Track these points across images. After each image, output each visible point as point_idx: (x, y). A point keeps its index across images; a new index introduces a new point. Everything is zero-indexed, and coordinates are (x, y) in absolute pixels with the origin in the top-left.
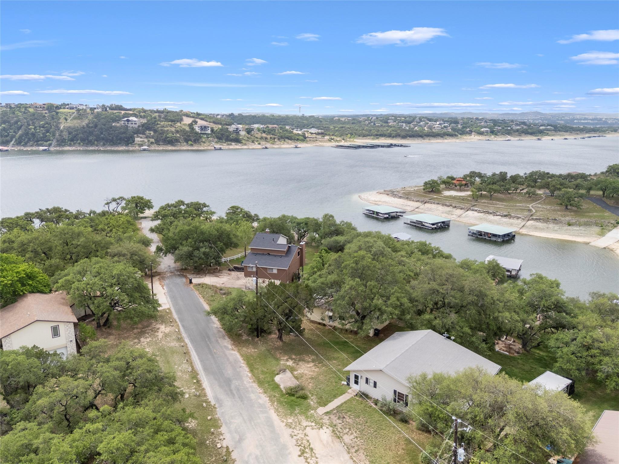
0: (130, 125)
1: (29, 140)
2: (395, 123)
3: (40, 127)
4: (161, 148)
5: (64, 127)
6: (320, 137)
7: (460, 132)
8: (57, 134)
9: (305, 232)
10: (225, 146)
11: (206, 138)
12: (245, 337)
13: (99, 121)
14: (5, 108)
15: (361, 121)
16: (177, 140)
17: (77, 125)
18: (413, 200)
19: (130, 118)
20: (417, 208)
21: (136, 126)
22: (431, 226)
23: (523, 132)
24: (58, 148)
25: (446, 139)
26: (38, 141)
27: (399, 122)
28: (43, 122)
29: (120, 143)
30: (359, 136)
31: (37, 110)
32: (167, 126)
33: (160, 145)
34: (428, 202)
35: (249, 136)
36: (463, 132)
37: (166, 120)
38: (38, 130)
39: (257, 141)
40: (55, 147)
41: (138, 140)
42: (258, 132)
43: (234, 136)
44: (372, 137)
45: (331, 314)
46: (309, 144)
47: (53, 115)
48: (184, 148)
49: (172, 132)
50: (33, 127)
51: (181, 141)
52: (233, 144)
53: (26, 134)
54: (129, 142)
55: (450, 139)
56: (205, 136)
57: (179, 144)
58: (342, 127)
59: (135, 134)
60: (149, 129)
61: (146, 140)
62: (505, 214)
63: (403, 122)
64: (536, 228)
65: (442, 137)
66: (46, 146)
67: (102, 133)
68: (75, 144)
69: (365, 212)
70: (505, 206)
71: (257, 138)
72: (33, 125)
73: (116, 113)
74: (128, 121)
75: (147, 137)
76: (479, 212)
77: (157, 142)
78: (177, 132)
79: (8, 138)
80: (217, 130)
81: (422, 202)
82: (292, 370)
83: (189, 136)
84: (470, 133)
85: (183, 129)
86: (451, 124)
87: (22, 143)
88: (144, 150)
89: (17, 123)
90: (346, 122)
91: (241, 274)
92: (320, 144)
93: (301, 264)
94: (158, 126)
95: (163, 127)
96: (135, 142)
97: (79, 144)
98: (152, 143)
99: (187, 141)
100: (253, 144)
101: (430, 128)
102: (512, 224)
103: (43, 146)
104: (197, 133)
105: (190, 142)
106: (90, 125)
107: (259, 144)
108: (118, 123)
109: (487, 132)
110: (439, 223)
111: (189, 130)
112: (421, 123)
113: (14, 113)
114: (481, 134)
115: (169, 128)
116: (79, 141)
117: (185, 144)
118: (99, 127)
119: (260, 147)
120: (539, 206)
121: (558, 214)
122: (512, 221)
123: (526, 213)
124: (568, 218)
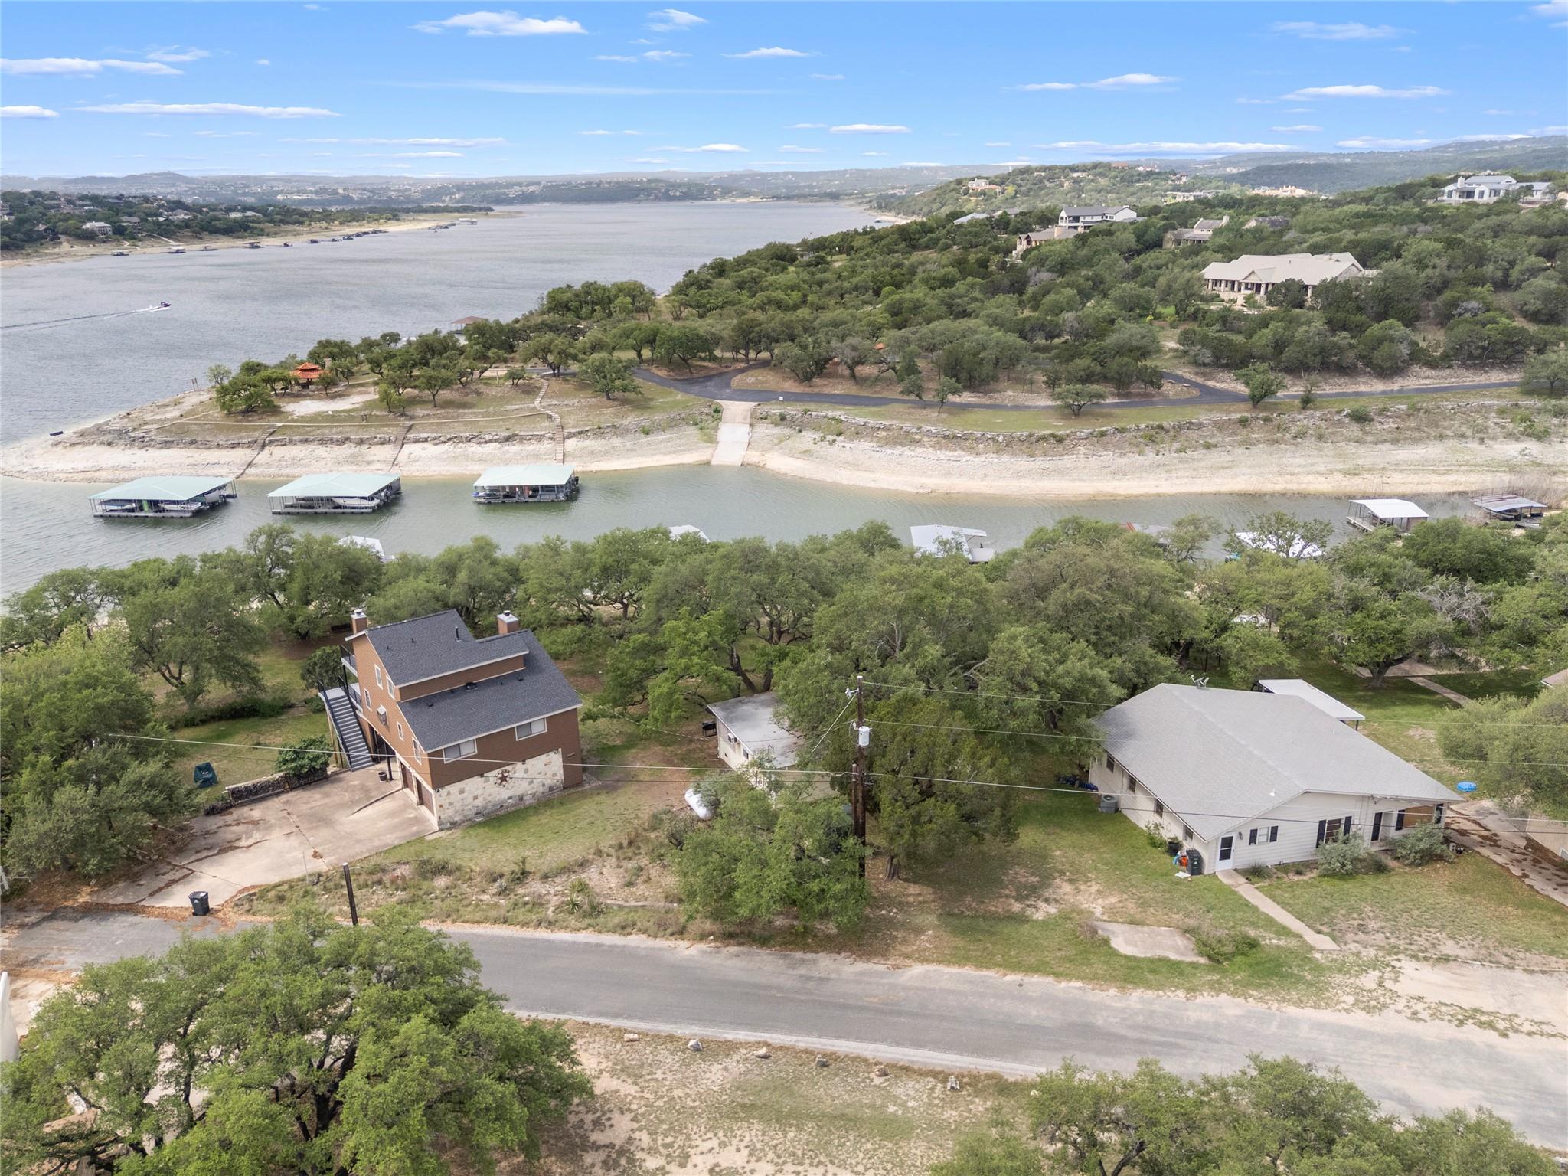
18: (219, 446)
20: (249, 465)
22: (366, 503)
34: (271, 442)
64: (595, 453)
69: (100, 510)
70: (484, 415)
76: (437, 441)
81: (250, 445)
109: (103, 231)
110: (381, 490)
114: (90, 237)
120: (554, 402)
121: (607, 414)
122: (531, 447)
123: (546, 424)
124: (631, 419)
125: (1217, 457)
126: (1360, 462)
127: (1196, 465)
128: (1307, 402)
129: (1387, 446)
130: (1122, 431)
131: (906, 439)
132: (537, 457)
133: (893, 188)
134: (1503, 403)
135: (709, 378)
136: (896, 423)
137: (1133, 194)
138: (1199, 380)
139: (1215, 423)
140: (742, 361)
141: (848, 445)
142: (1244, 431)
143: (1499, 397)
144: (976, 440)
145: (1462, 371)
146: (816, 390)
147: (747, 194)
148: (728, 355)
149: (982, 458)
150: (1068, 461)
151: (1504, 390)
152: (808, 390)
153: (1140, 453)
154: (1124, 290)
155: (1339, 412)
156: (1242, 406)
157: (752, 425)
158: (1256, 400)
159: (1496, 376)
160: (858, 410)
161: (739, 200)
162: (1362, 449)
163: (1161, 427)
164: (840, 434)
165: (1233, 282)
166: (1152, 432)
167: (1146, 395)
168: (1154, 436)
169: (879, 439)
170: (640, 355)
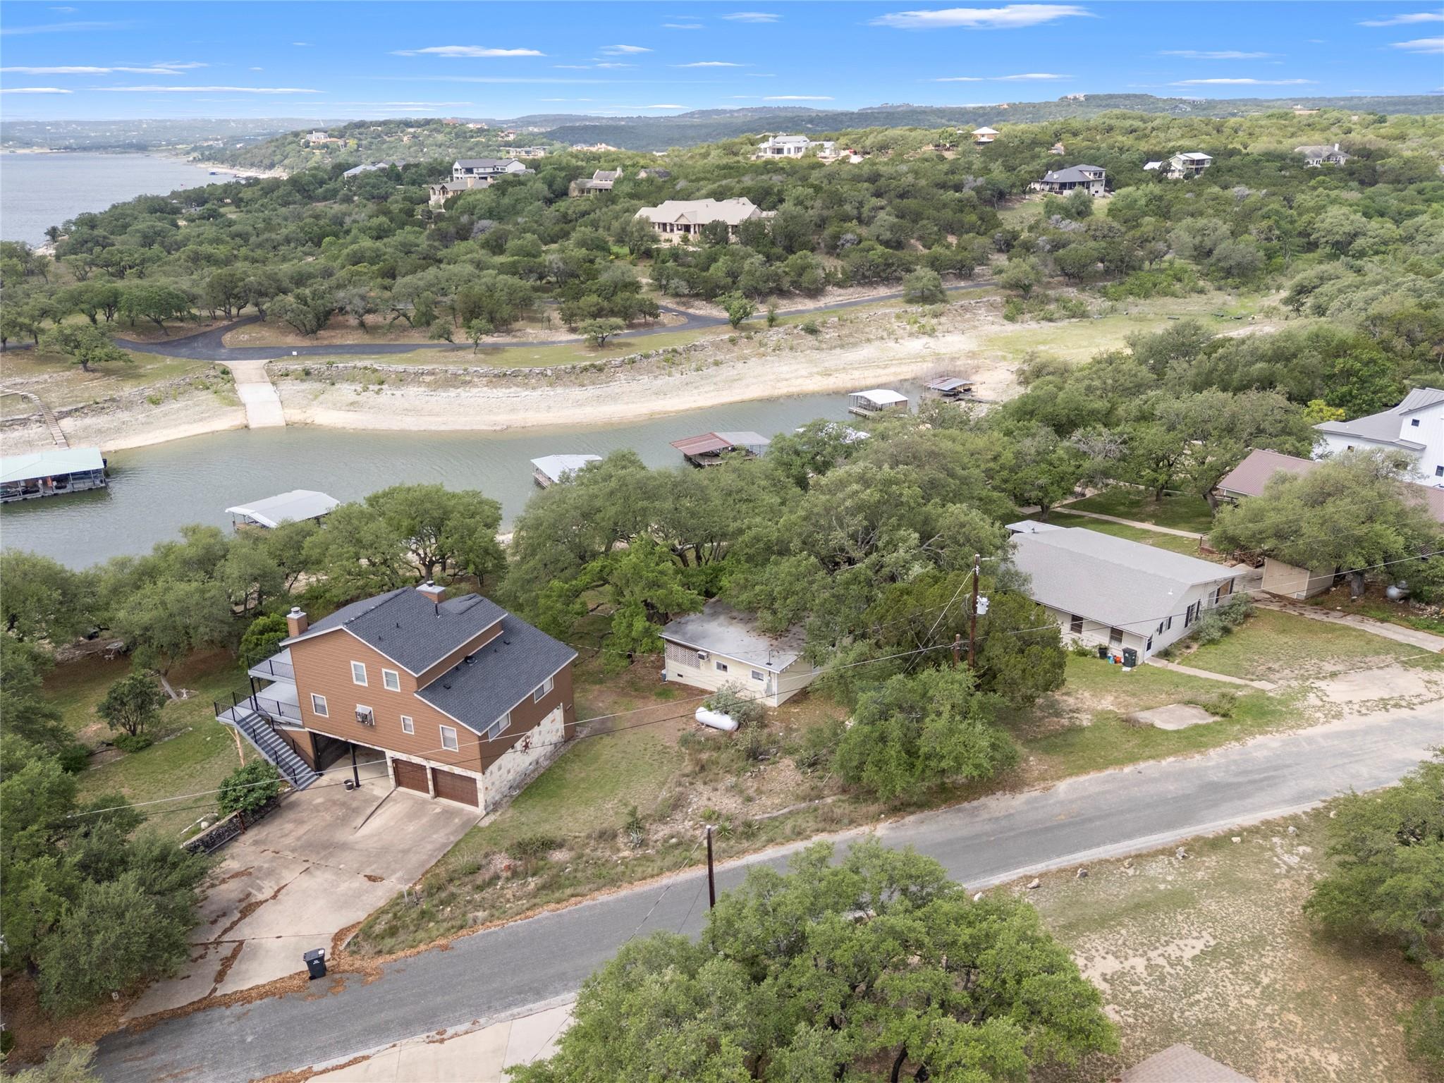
120: (19, 380)
121: (96, 387)
122: (16, 434)
123: (23, 406)
124: (128, 390)
125: (725, 372)
126: (826, 365)
127: (715, 380)
128: (772, 321)
129: (838, 351)
130: (647, 356)
131: (454, 381)
132: (30, 444)
133: (206, 140)
134: (897, 310)
135: (195, 337)
136: (438, 367)
137: (471, 149)
138: (682, 309)
139: (713, 344)
140: (222, 319)
141: (398, 393)
142: (736, 349)
143: (892, 306)
144: (526, 376)
145: (859, 289)
146: (326, 342)
147: (28, 144)
148: (205, 313)
149: (539, 392)
150: (614, 387)
151: (893, 301)
152: (315, 343)
153: (670, 375)
154: (584, 233)
155: (795, 327)
156: (725, 328)
157: (274, 384)
158: (735, 323)
159: (883, 291)
160: (387, 358)
161: (20, 151)
162: (824, 355)
163: (674, 351)
164: (382, 383)
165: (665, 225)
166: (670, 356)
167: (646, 324)
168: (672, 359)
169: (428, 385)
170: (94, 320)
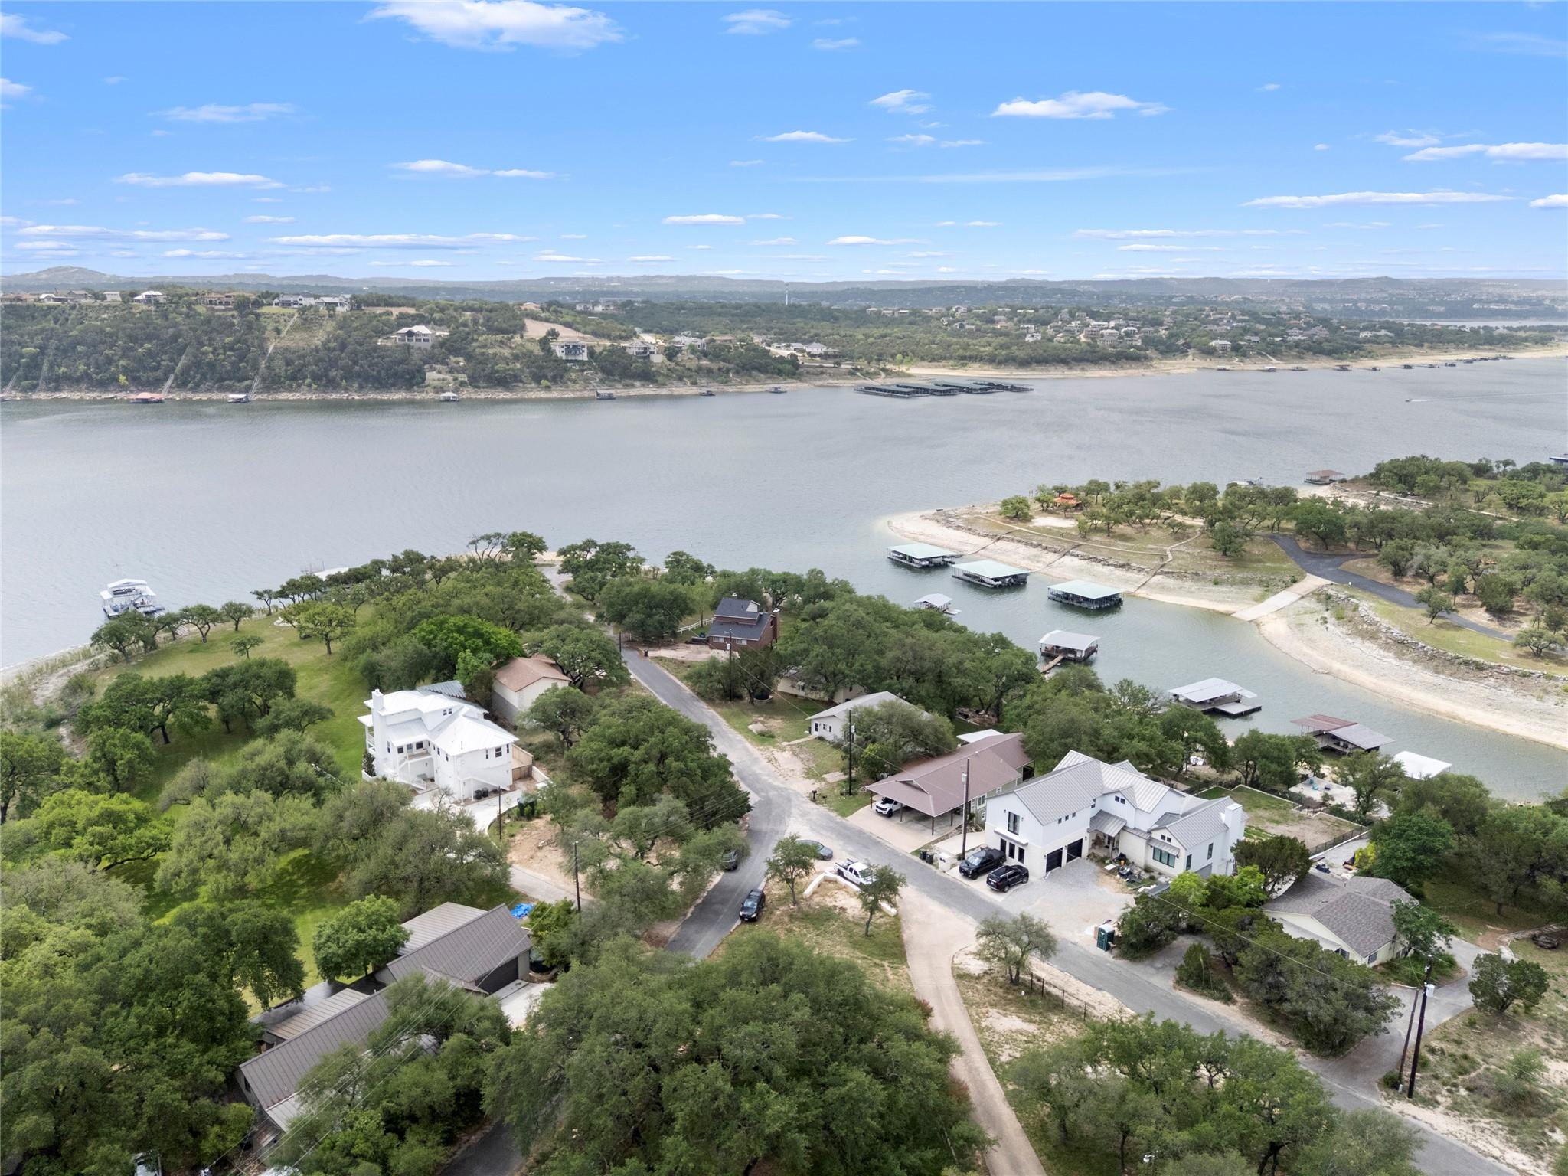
0: (413, 343)
1: (204, 377)
2: (1010, 324)
3: (224, 348)
4: (482, 395)
5: (275, 348)
6: (829, 364)
7: (1162, 347)
8: (263, 364)
9: (783, 593)
10: (619, 391)
11: (578, 371)
12: (717, 701)
13: (349, 334)
14: (146, 304)
15: (932, 317)
16: (515, 376)
17: (301, 344)
18: (979, 534)
19: (415, 329)
20: (983, 548)
21: (428, 345)
22: (994, 582)
23: (1309, 349)
24: (265, 396)
25: (1122, 368)
26: (225, 379)
27: (1020, 322)
28: (231, 339)
29: (393, 385)
30: (923, 359)
31: (213, 309)
32: (493, 346)
33: (479, 387)
34: (1004, 537)
35: (673, 364)
36: (1167, 347)
37: (492, 330)
38: (221, 357)
39: (690, 377)
40: (258, 393)
41: (432, 376)
42: (692, 356)
43: (639, 364)
44: (951, 362)
45: (802, 684)
46: (806, 381)
47: (250, 322)
48: (532, 395)
49: (505, 358)
50: (210, 349)
51: (525, 380)
52: (637, 384)
53: (198, 364)
54: (414, 382)
55: (1131, 368)
56: (577, 368)
57: (521, 385)
58: (885, 336)
59: (425, 363)
60: (456, 352)
61: (449, 377)
62: (1122, 562)
63: (1029, 321)
64: (1163, 588)
65: (1113, 363)
66: (240, 392)
67: (356, 363)
68: (299, 386)
69: (892, 556)
70: (1128, 548)
71: (689, 369)
72: (210, 346)
73: (381, 315)
74: (410, 334)
75: (451, 372)
77: (474, 382)
78: (516, 358)
79: (160, 373)
80: (601, 353)
81: (993, 537)
82: (762, 723)
83: (541, 368)
84: (1183, 352)
85: (528, 351)
86: (1143, 325)
87: (190, 385)
88: (447, 400)
89: (176, 341)
90: (895, 319)
91: (706, 648)
92: (831, 381)
93: (775, 635)
94: (475, 344)
95: (485, 346)
96: (427, 382)
97: (310, 386)
98: (462, 384)
99: (537, 378)
100: (680, 384)
101: (1094, 336)
102: (1127, 581)
103: (233, 392)
104: (558, 360)
105: (544, 382)
106: (332, 345)
107: (694, 384)
108: (388, 338)
109: (1224, 348)
111: (542, 353)
112: (1073, 324)
113: (165, 316)
114: (1209, 352)
115: (498, 350)
116: (308, 381)
117: (533, 385)
118: (350, 347)
119: (695, 390)
120: (1182, 549)
121: (1206, 565)
122: (1127, 574)
123: (1156, 562)
124: (1219, 572)
135: (1335, 556)
141: (1331, 628)
157: (1302, 598)
160: (1388, 606)
164: (1340, 619)
